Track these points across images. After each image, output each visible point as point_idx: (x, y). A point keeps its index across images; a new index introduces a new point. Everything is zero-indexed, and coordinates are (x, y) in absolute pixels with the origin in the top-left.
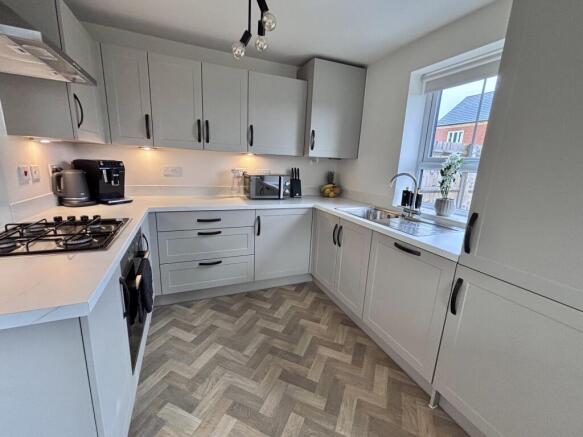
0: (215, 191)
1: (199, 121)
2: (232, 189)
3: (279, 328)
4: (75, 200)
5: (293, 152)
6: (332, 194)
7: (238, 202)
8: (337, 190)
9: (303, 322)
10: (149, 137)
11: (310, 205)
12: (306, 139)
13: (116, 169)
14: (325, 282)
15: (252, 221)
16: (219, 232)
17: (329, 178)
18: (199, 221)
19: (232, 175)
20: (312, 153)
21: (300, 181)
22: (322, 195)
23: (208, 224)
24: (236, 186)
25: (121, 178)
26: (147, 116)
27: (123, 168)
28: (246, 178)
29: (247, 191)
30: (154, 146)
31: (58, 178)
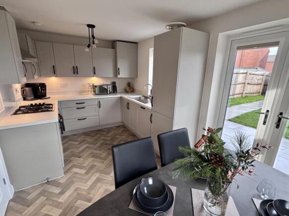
0: (82, 92)
1: (74, 67)
2: (88, 91)
3: (109, 139)
4: (29, 98)
5: (112, 76)
6: (130, 91)
7: (91, 96)
8: (132, 90)
9: (117, 136)
10: (55, 73)
11: (119, 96)
12: (116, 72)
13: (43, 86)
14: (126, 123)
15: (97, 103)
16: (85, 107)
17: (129, 85)
18: (77, 104)
19: (88, 85)
20: (119, 76)
21: (116, 86)
22: (126, 92)
23: (80, 105)
24: (90, 90)
25: (45, 90)
26: (54, 66)
27: (46, 86)
28: (94, 87)
29: (94, 91)
30: (57, 76)
31: (23, 91)
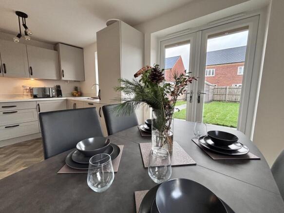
2: (23, 95)
5: (55, 78)
6: (77, 95)
8: (79, 93)
11: (65, 98)
12: (60, 73)
15: (35, 106)
16: (16, 112)
17: (76, 89)
18: (3, 107)
19: (22, 89)
20: (63, 79)
21: (61, 90)
23: (9, 109)
24: (26, 93)
28: (31, 90)
